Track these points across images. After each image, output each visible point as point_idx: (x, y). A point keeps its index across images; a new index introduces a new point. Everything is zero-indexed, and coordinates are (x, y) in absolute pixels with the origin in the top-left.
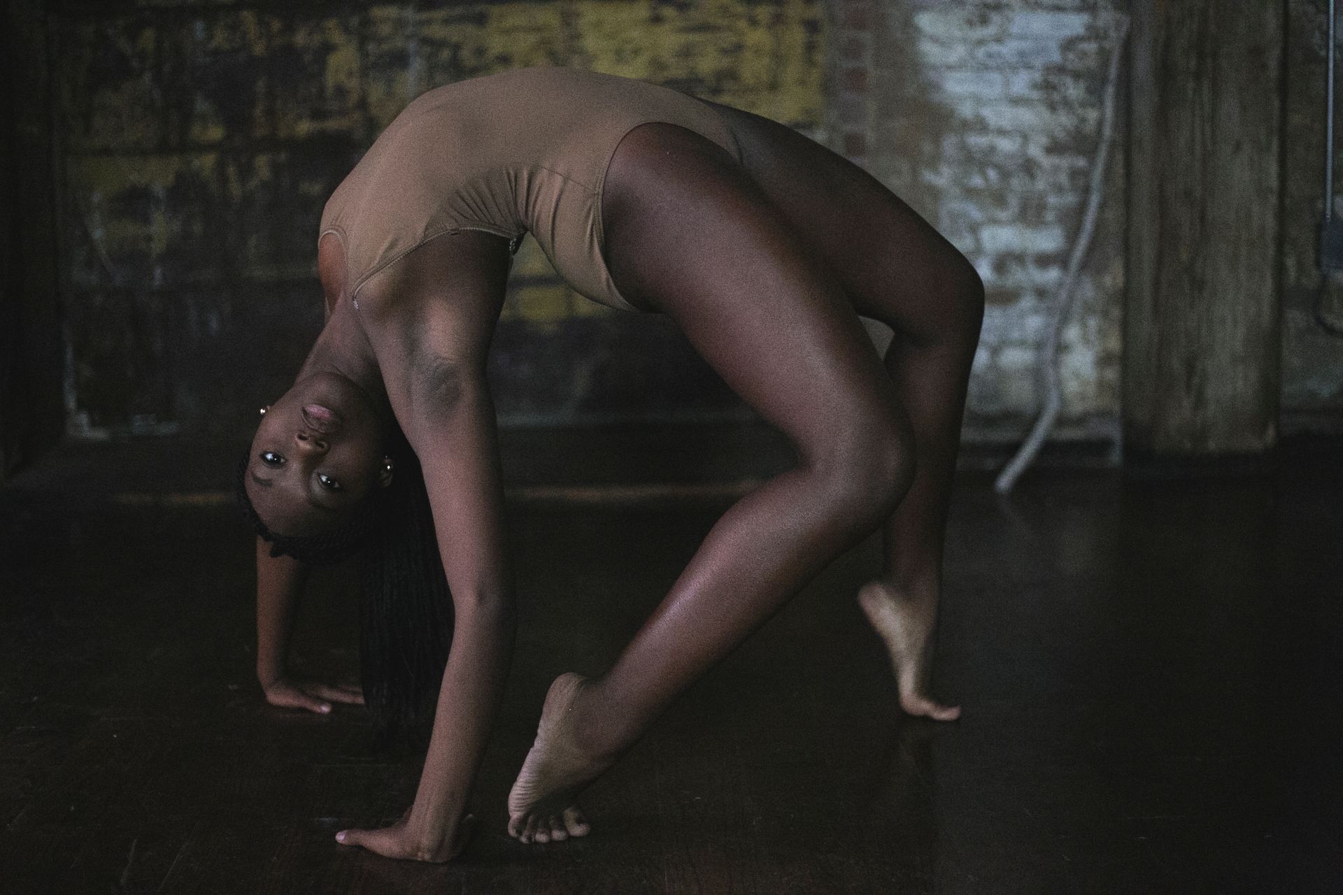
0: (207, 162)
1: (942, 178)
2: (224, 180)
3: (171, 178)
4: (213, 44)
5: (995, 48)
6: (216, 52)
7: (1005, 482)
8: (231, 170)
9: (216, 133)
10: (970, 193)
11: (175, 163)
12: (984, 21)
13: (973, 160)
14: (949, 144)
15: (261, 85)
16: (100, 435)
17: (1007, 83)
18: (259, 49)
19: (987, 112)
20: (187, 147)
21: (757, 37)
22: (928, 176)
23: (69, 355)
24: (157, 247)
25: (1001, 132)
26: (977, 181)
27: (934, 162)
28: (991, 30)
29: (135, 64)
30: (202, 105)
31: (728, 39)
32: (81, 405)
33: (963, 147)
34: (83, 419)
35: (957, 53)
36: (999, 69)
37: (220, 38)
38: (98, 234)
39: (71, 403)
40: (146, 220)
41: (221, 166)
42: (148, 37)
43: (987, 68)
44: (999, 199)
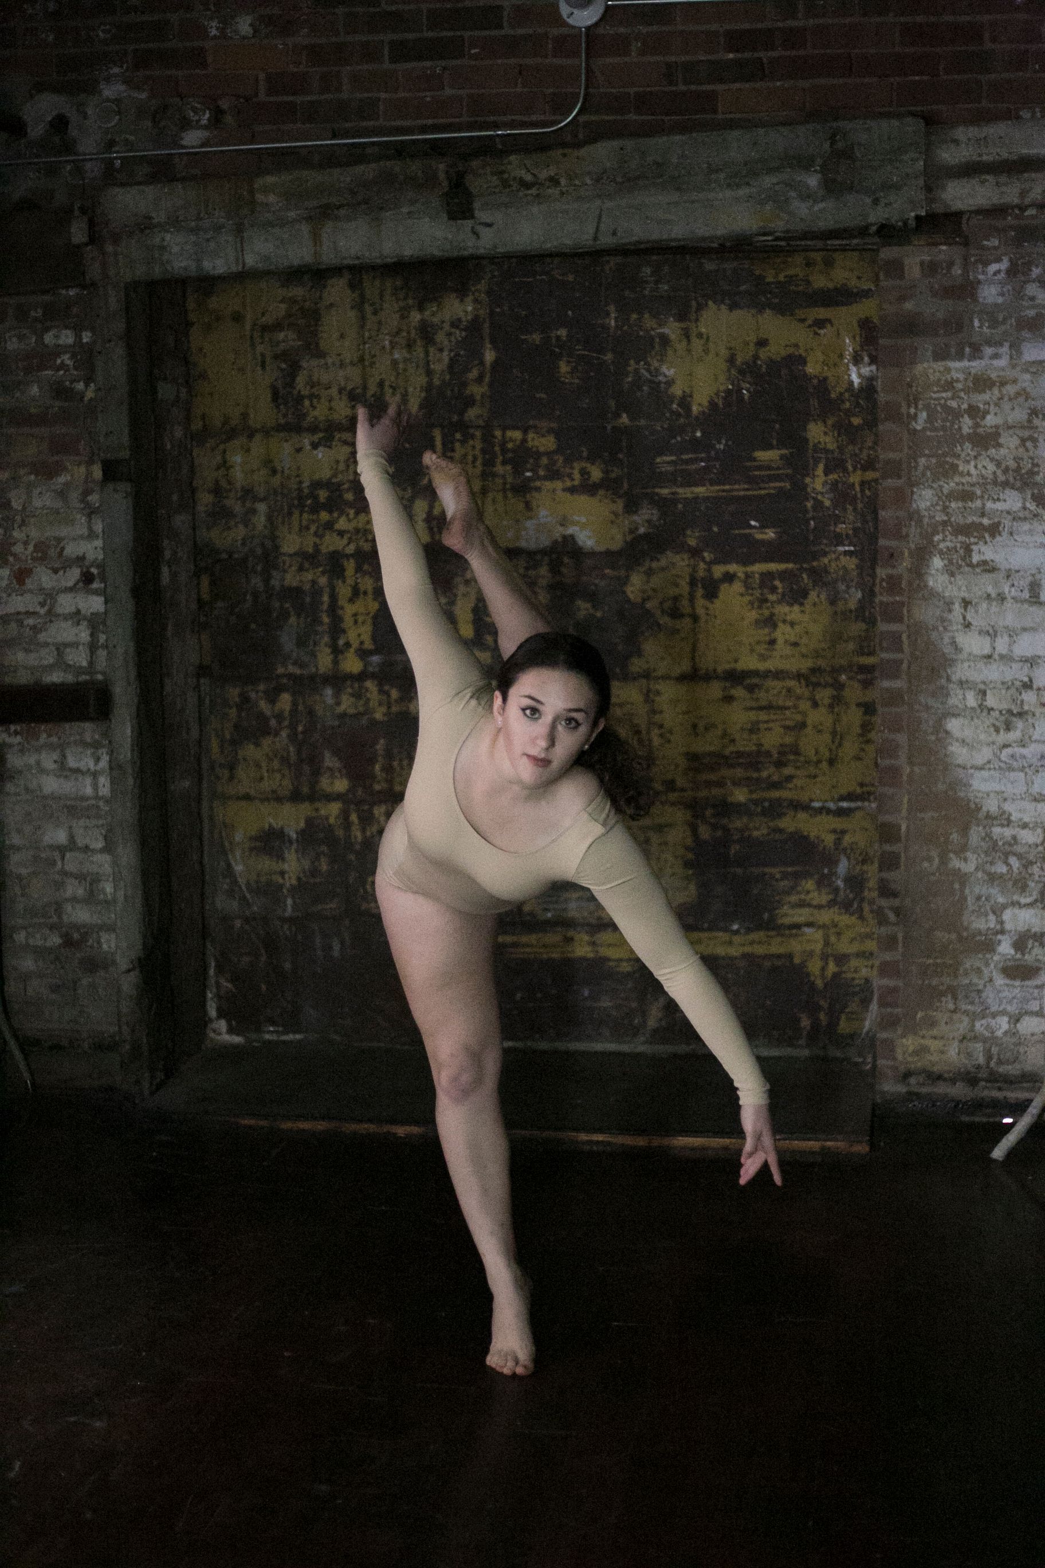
0: (333, 810)
1: (969, 865)
2: (347, 825)
3: (302, 824)
4: (341, 709)
5: (1019, 751)
6: (343, 715)
7: (998, 1153)
8: (354, 817)
9: (341, 785)
10: (993, 878)
11: (305, 809)
12: (1008, 728)
13: (996, 850)
14: (975, 834)
15: (381, 745)
16: (237, 1039)
17: (1029, 783)
18: (379, 716)
19: (1008, 807)
20: (315, 796)
21: (817, 717)
22: (956, 863)
23: (212, 972)
24: (290, 880)
25: (1025, 826)
26: (1001, 868)
27: (962, 850)
28: (1014, 735)
29: (273, 722)
30: (330, 761)
31: (792, 717)
32: (221, 1014)
33: (989, 836)
34: (222, 1025)
35: (984, 754)
36: (1022, 769)
37: (347, 704)
38: (239, 868)
39: (213, 1013)
40: (281, 858)
41: (345, 814)
42: (285, 700)
43: (1011, 769)
44: (1022, 886)
